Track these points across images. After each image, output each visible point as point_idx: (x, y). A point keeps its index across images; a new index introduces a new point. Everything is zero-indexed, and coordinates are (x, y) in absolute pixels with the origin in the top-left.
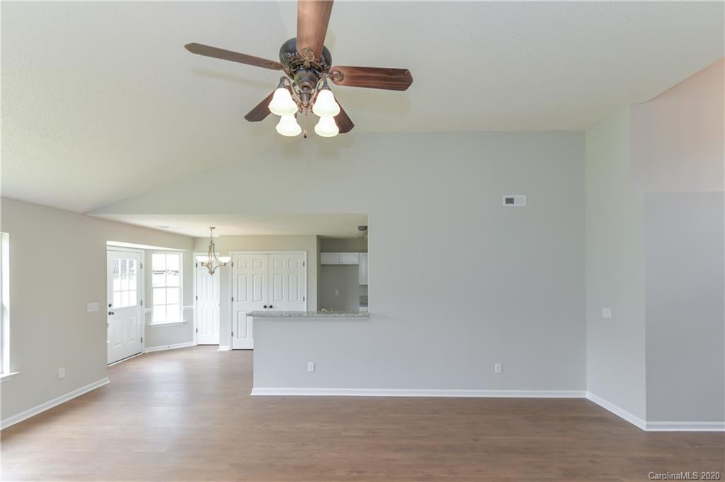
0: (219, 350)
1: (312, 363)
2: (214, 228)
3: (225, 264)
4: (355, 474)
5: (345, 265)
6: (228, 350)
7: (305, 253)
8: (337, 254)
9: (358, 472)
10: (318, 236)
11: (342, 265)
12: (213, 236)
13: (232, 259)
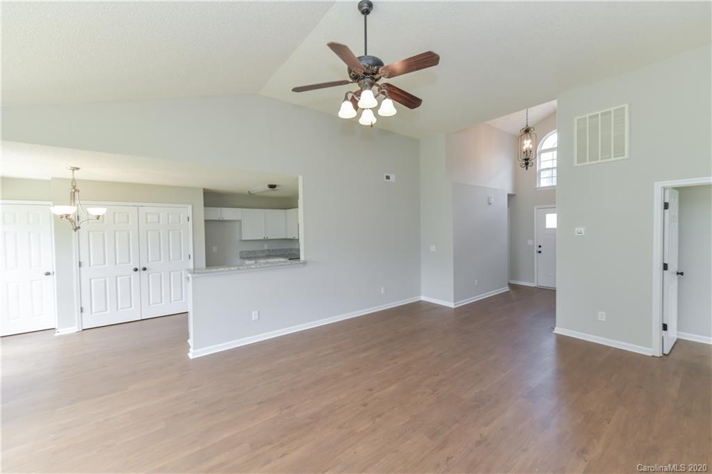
0: (57, 334)
1: (257, 312)
2: (78, 169)
3: (98, 217)
4: (356, 371)
5: (225, 221)
6: (74, 331)
7: (191, 206)
8: (219, 209)
9: (357, 369)
10: (204, 189)
11: (222, 221)
12: (76, 178)
13: (78, 211)
